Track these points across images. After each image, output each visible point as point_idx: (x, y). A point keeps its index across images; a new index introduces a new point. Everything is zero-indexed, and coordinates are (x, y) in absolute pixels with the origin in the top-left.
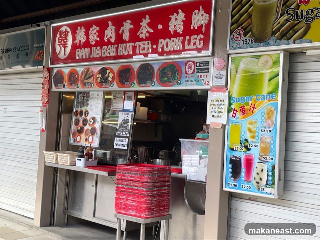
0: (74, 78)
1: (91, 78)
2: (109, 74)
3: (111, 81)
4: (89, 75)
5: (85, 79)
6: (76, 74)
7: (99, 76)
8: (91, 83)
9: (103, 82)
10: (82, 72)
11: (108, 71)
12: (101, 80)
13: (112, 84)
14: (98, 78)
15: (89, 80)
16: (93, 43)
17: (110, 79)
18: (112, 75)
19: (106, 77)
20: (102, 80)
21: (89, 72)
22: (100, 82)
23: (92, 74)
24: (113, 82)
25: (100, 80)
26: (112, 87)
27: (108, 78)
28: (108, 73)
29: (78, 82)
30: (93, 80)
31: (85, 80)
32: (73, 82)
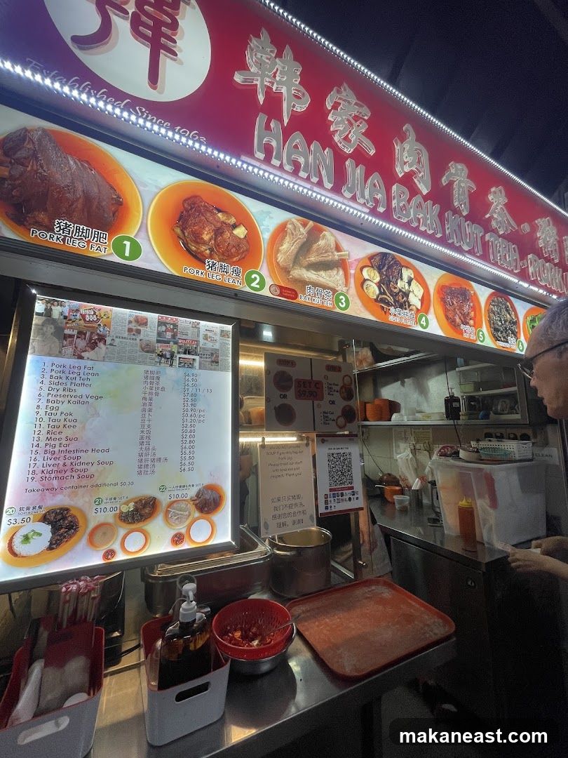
0: (218, 232)
1: (332, 269)
2: (409, 283)
3: (419, 308)
4: (320, 252)
5: (296, 260)
6: (232, 221)
7: (373, 276)
8: (334, 291)
9: (388, 304)
10: (281, 231)
11: (406, 273)
12: (381, 293)
13: (424, 318)
14: (365, 280)
15: (322, 273)
16: (348, 150)
17: (415, 300)
18: (422, 291)
19: (400, 291)
20: (385, 293)
21: (321, 243)
22: (376, 300)
23: (336, 257)
24: (427, 312)
25: (378, 292)
26: (422, 326)
27: (406, 295)
28: (405, 278)
29: (256, 264)
30: (347, 283)
31: (301, 266)
32: (211, 250)
